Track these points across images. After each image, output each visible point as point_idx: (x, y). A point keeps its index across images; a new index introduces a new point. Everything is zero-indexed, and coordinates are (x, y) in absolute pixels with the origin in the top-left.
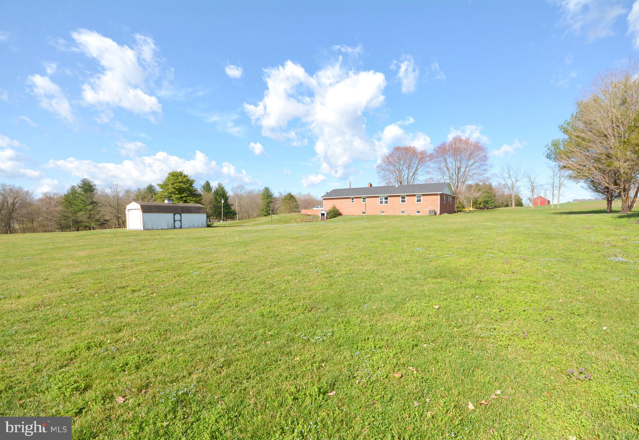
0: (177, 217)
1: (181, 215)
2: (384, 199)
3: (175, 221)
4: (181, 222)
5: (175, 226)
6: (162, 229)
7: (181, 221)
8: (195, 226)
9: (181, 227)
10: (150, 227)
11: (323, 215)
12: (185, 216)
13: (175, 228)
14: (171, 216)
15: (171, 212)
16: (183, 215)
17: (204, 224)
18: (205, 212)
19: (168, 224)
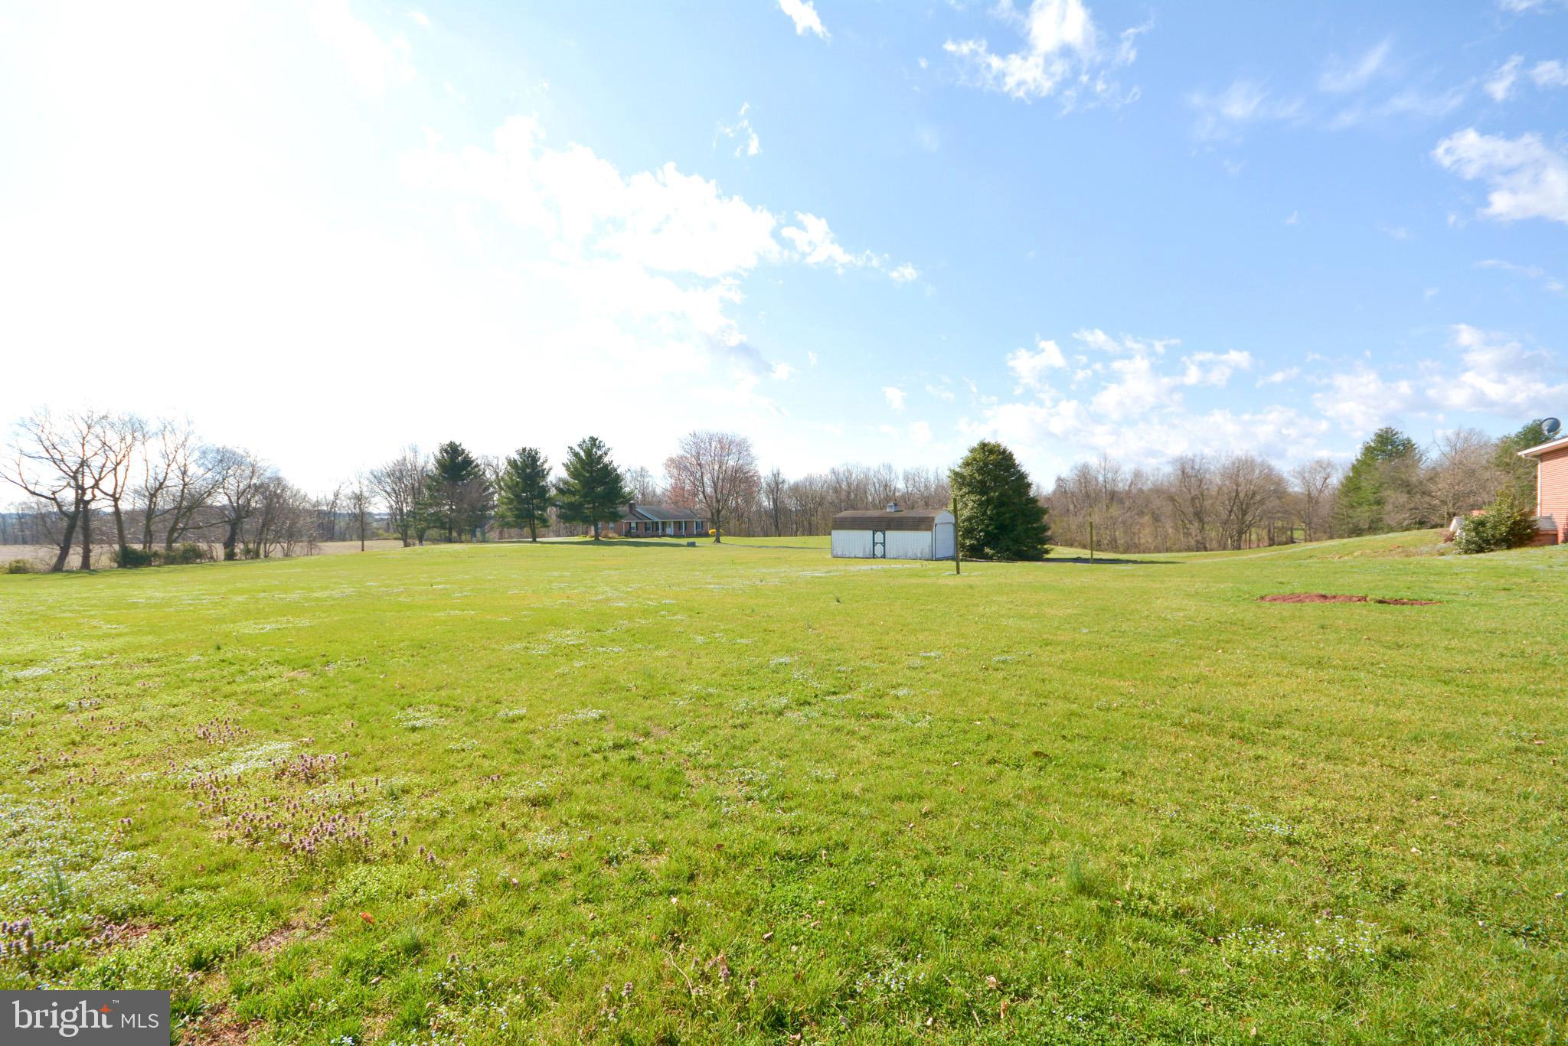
0: (879, 536)
1: (884, 534)
3: (874, 544)
4: (884, 546)
5: (874, 554)
6: (855, 557)
7: (884, 544)
8: (910, 554)
9: (884, 556)
10: (839, 553)
12: (891, 535)
13: (874, 556)
14: (867, 535)
15: (869, 529)
16: (888, 533)
17: (927, 550)
18: (929, 528)
19: (864, 549)
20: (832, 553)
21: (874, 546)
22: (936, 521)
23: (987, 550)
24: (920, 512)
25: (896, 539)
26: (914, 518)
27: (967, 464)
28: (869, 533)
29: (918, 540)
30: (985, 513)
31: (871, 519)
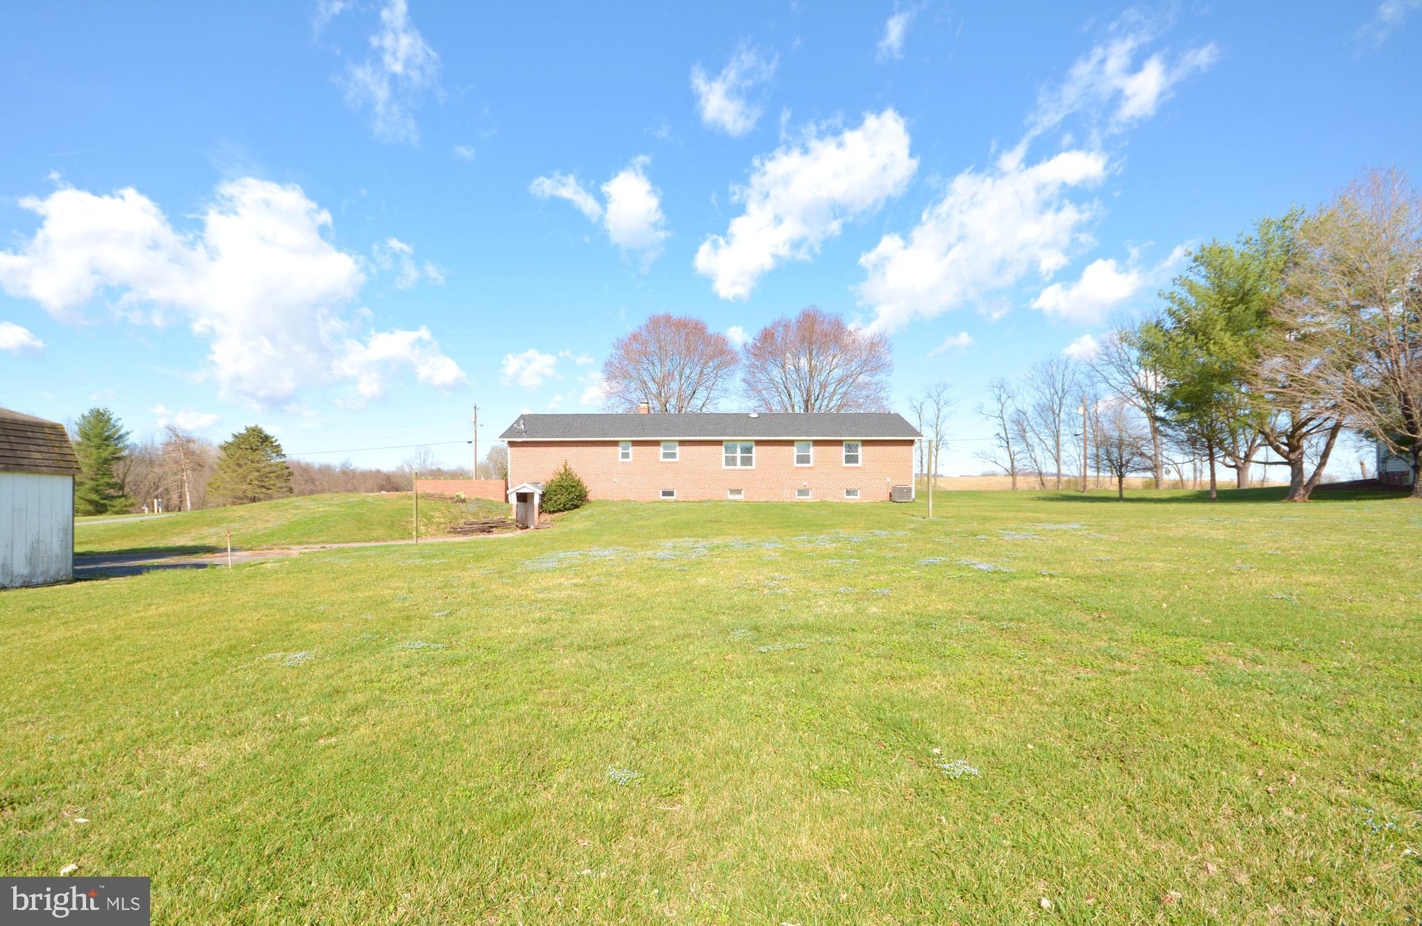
2: (739, 450)
11: (523, 498)
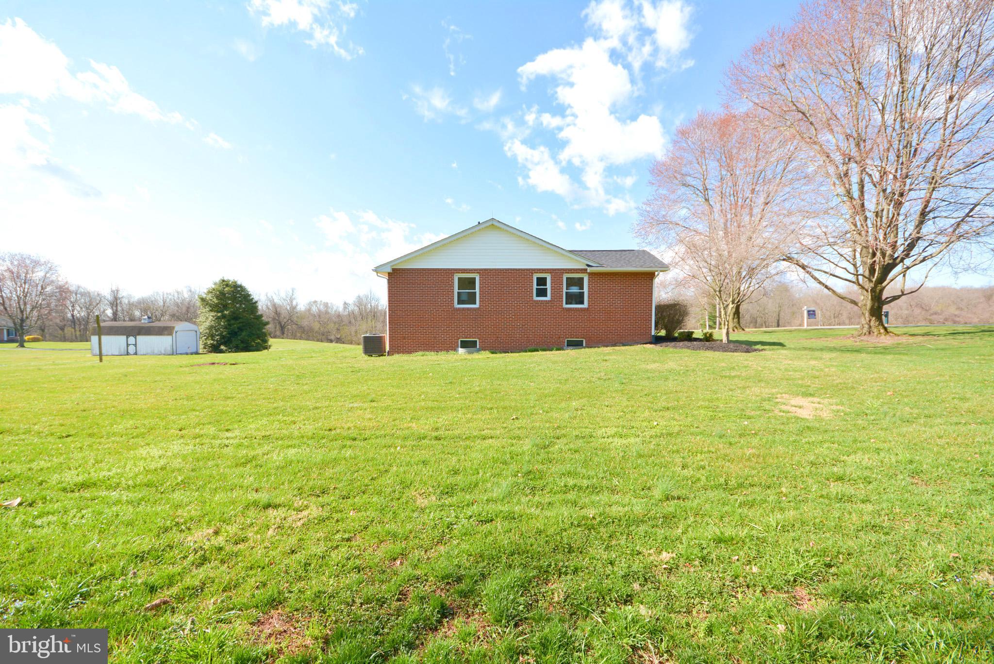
0: (131, 340)
1: (136, 338)
3: (128, 345)
4: (136, 346)
5: (128, 352)
6: (112, 355)
7: (135, 345)
8: (156, 352)
9: (136, 354)
13: (128, 354)
14: (122, 339)
15: (123, 335)
16: (139, 337)
17: (169, 349)
18: (170, 334)
19: (120, 349)
20: (92, 353)
21: (127, 346)
22: (176, 329)
23: (222, 347)
24: (165, 322)
25: (144, 341)
26: (160, 327)
27: (209, 292)
28: (124, 337)
29: (163, 342)
30: (220, 324)
31: (125, 328)
